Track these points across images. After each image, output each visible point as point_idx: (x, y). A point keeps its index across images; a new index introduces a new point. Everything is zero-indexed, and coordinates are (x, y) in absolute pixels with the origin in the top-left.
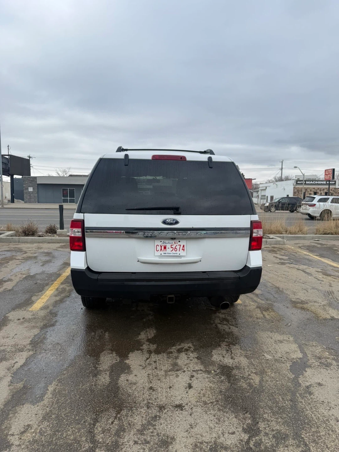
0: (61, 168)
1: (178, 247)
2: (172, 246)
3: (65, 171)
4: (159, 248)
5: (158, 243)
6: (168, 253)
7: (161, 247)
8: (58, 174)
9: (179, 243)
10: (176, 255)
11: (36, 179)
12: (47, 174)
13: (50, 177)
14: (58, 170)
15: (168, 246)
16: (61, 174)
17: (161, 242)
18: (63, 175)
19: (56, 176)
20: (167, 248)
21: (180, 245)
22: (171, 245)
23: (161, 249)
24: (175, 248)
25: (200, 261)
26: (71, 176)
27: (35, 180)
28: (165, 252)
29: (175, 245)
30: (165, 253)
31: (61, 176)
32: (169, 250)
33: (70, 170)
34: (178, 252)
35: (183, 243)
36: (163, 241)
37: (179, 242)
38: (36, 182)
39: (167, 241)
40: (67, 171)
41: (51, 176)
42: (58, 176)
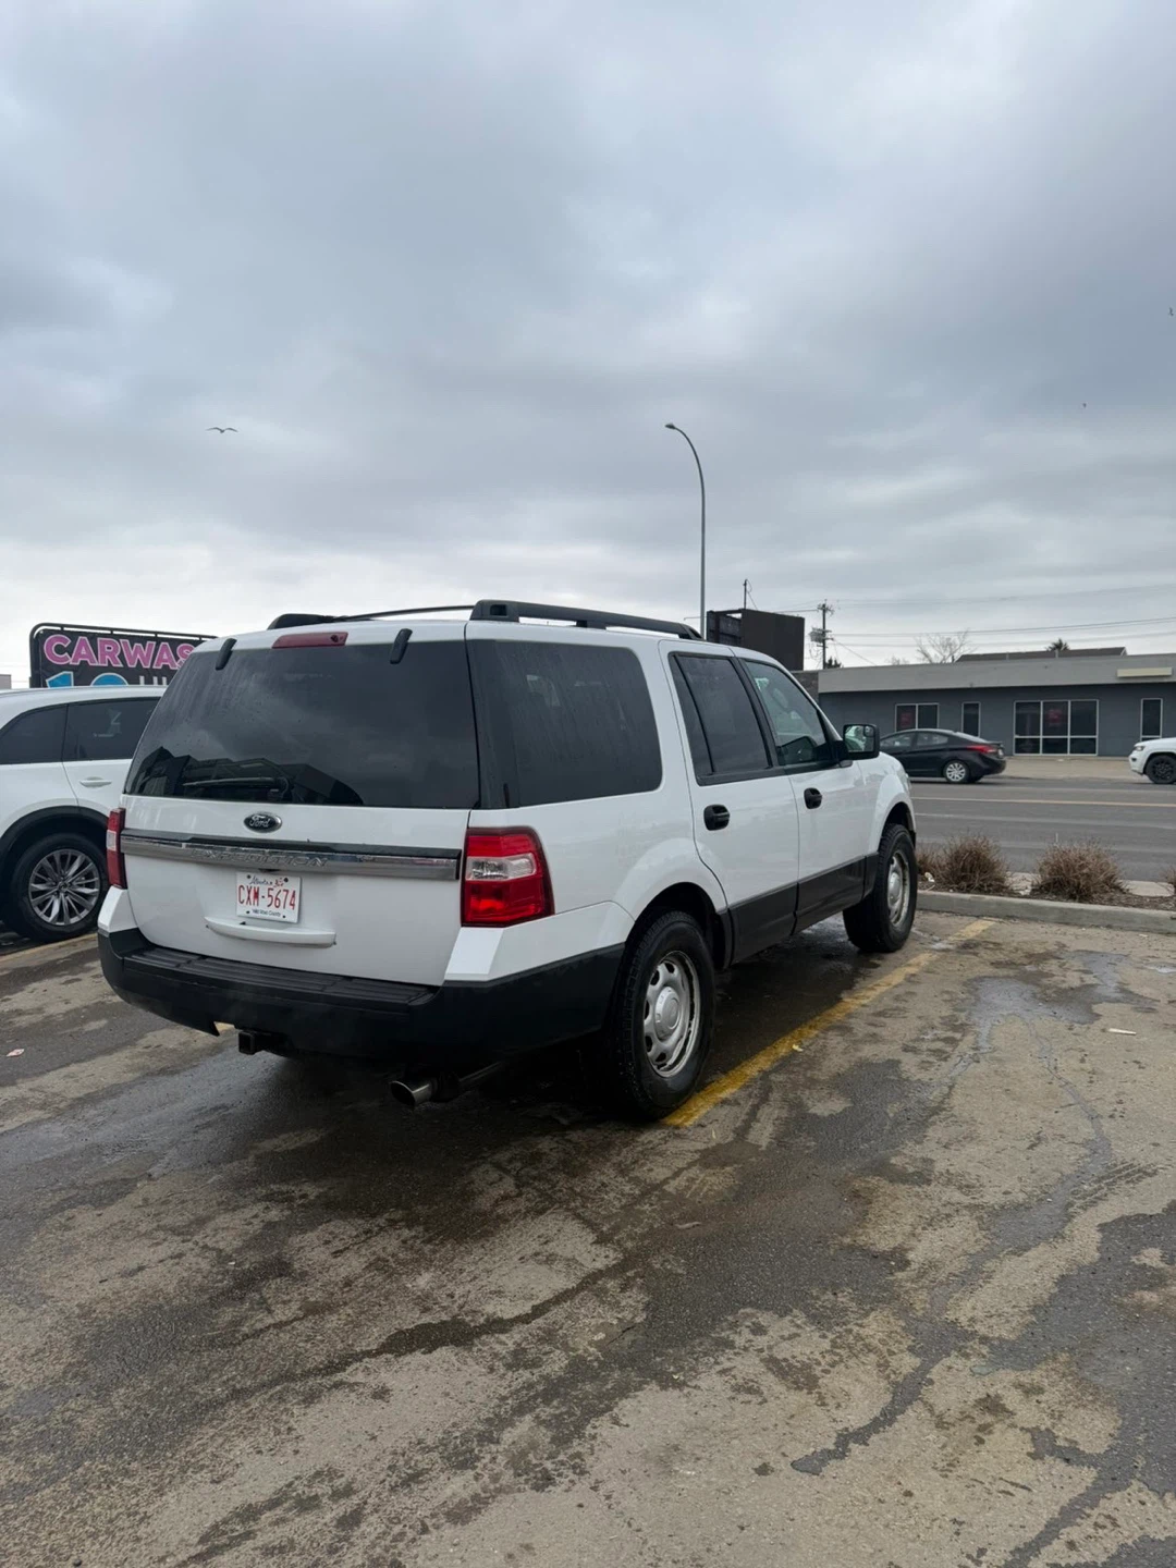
0: (938, 634)
1: (282, 897)
2: (271, 893)
3: (950, 645)
4: (244, 896)
5: (242, 879)
6: (262, 912)
7: (249, 892)
8: (923, 656)
9: (286, 886)
10: (276, 917)
11: (817, 679)
12: (890, 659)
13: (898, 669)
14: (925, 641)
15: (263, 891)
16: (936, 656)
17: (249, 877)
18: (941, 657)
19: (919, 663)
20: (260, 896)
21: (287, 891)
22: (269, 889)
23: (249, 898)
24: (277, 899)
25: (335, 943)
26: (966, 658)
27: (814, 682)
28: (256, 907)
29: (276, 890)
30: (256, 911)
31: (935, 661)
32: (263, 903)
33: (967, 639)
34: (280, 910)
35: (293, 885)
36: (252, 876)
37: (286, 880)
38: (817, 688)
39: (261, 878)
40: (958, 642)
41: (901, 663)
42: (927, 662)
